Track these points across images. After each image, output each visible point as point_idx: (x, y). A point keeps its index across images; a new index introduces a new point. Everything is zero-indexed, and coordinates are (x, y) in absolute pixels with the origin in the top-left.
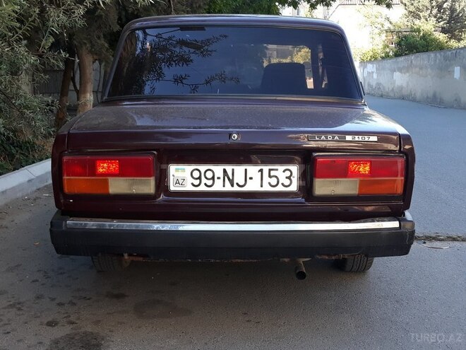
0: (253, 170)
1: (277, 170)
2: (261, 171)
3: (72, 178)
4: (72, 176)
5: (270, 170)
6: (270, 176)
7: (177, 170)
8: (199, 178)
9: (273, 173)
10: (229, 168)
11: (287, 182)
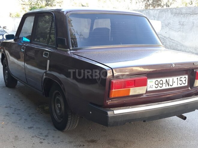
0: (175, 78)
1: (182, 78)
2: (178, 79)
3: (116, 90)
4: (117, 89)
5: (180, 78)
6: (180, 81)
7: (150, 82)
8: (158, 84)
9: (181, 79)
10: (168, 79)
11: (184, 82)
